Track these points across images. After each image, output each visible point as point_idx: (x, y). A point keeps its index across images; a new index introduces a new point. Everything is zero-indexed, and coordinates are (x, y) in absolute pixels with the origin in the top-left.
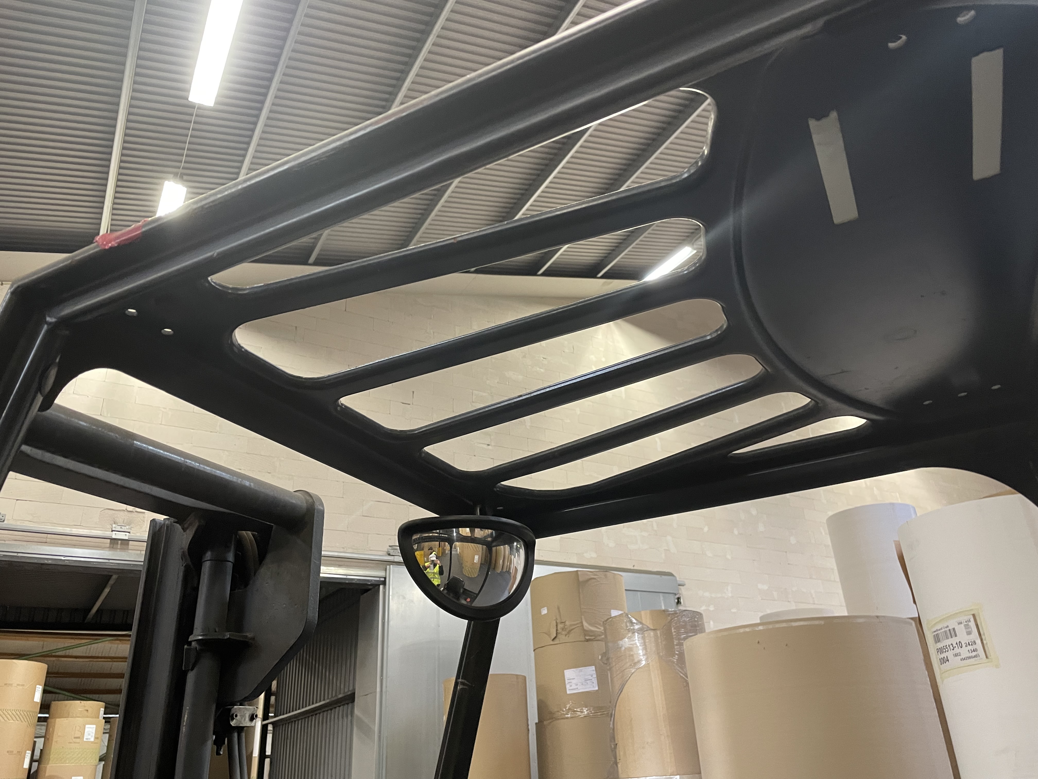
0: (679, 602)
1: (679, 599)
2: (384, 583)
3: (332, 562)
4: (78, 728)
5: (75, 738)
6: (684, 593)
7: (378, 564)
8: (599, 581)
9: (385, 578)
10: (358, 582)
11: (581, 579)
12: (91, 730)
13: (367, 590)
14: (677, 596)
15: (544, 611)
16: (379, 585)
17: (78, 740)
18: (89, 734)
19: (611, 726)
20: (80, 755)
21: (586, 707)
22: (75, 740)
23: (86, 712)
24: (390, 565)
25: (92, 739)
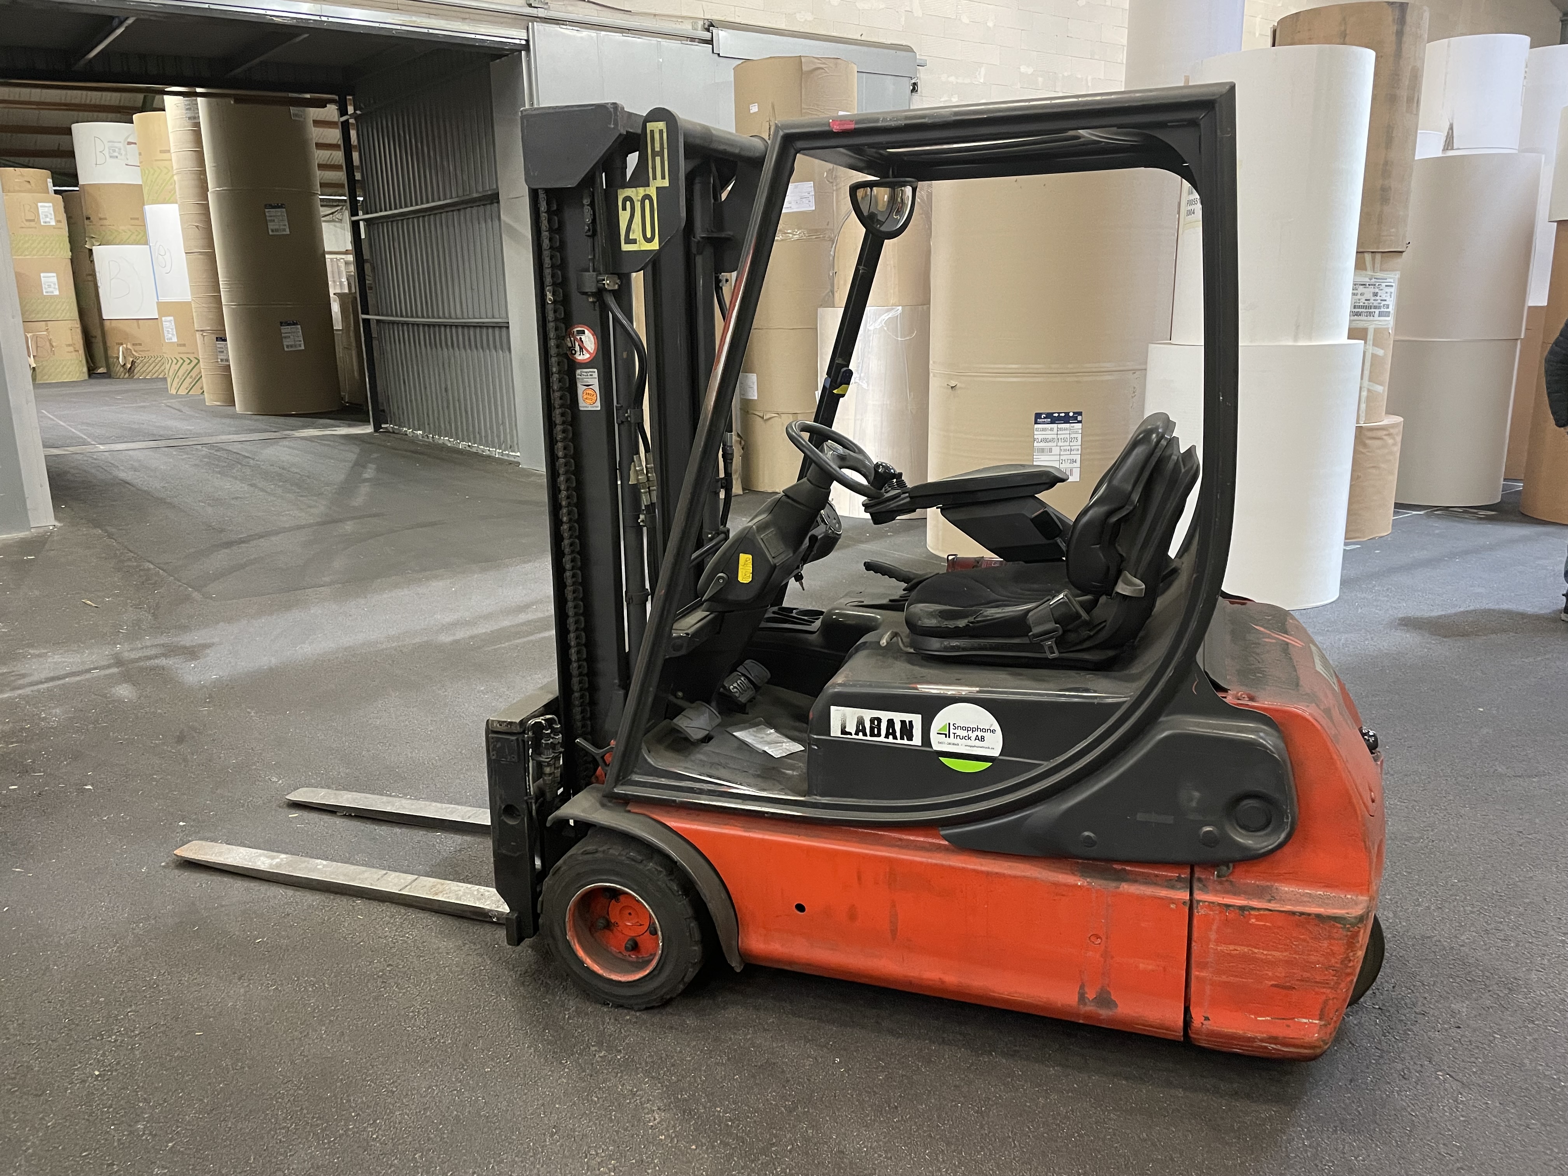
0: (914, 88)
1: (915, 84)
2: (527, 47)
3: (454, 14)
4: (27, 208)
5: (27, 220)
6: (923, 77)
7: (515, 19)
8: (826, 72)
9: (527, 41)
10: (492, 45)
11: (805, 68)
12: (46, 209)
13: (500, 56)
14: (913, 81)
15: (754, 109)
16: (520, 51)
17: (32, 224)
18: (46, 216)
19: (832, 253)
20: (41, 244)
21: (799, 229)
22: (28, 224)
23: (27, 184)
24: (533, 22)
25: (53, 223)
